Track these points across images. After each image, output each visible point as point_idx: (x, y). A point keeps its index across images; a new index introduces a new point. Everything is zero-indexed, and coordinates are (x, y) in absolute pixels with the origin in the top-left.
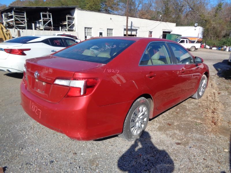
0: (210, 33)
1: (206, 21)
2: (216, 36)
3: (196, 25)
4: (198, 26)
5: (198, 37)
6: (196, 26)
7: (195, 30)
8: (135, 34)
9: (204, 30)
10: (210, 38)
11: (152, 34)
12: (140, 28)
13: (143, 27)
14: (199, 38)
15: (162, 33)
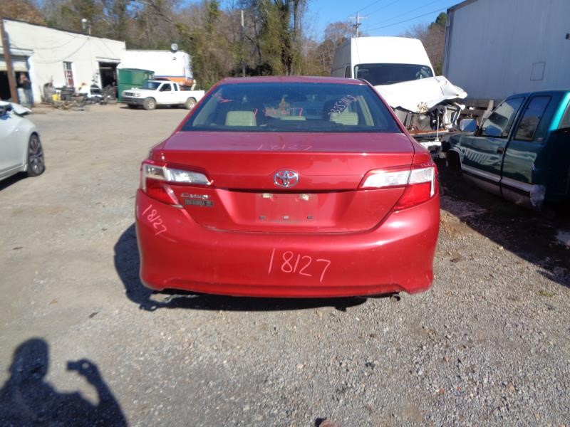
0: (205, 66)
1: (191, 38)
2: (217, 74)
3: (174, 47)
4: (180, 49)
5: (185, 77)
6: (174, 51)
7: (175, 59)
8: (25, 70)
9: (193, 60)
10: (207, 77)
11: (70, 68)
12: (35, 51)
13: (43, 49)
14: (186, 79)
15: (97, 67)
